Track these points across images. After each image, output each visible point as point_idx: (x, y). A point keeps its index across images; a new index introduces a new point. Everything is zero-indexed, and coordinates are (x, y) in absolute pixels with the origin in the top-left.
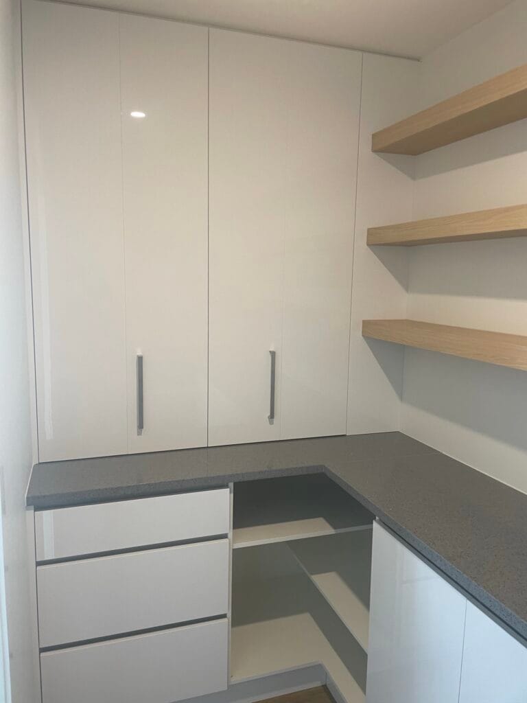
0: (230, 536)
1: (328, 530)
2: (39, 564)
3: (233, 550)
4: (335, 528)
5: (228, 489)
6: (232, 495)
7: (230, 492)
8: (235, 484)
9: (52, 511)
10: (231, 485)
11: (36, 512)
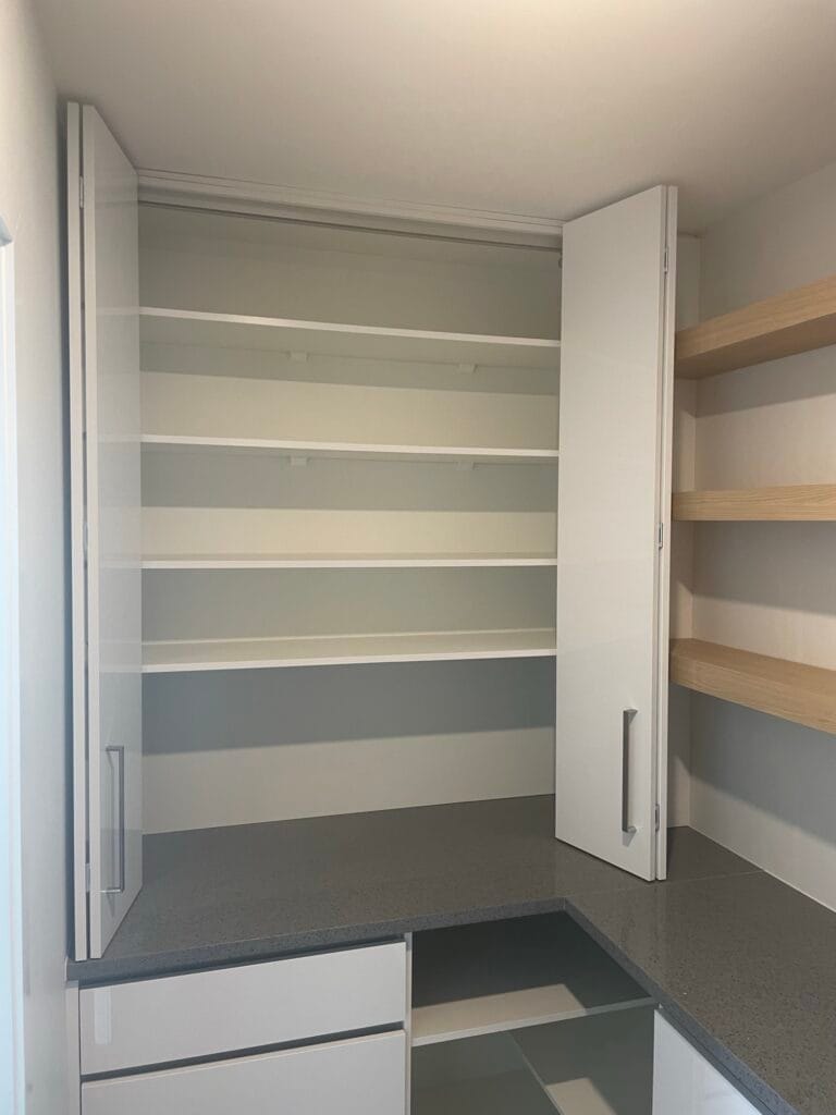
0: (407, 1025)
1: (577, 1011)
2: (85, 1079)
3: (413, 1049)
4: (586, 1006)
5: (404, 943)
6: (410, 953)
7: (407, 949)
8: (415, 936)
9: (109, 988)
10: (409, 936)
11: (82, 991)
